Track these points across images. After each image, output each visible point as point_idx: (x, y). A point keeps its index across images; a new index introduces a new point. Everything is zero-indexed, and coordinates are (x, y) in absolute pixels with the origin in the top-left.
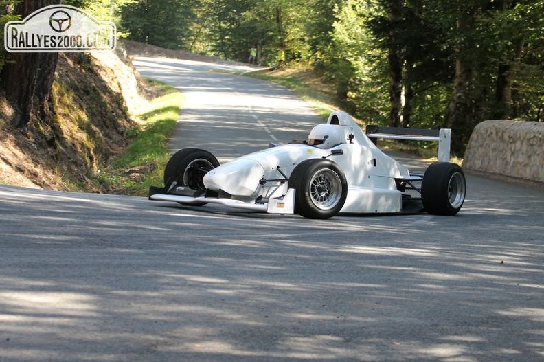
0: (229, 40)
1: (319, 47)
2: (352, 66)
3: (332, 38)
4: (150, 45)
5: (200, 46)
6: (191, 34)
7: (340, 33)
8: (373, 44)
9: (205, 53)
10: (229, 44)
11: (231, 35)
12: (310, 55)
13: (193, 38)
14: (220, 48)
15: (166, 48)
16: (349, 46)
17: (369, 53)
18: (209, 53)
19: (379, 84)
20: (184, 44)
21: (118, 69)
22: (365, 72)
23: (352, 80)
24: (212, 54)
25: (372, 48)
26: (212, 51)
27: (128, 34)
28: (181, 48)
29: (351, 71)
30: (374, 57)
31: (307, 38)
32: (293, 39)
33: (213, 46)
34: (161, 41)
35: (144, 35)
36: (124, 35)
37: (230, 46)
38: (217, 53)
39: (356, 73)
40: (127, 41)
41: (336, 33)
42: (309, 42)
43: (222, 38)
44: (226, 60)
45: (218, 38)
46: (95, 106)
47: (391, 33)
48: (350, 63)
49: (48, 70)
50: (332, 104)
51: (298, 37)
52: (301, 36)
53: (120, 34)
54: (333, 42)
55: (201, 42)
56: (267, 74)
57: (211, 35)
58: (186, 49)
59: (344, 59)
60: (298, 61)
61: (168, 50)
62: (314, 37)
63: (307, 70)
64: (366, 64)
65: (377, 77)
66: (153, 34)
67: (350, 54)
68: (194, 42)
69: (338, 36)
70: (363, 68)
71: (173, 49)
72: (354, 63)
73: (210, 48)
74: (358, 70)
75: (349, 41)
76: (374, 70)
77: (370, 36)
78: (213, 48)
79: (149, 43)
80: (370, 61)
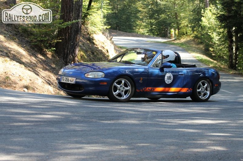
0: (154, 27)
1: (195, 29)
2: (211, 37)
3: (201, 24)
4: (119, 31)
5: (141, 31)
6: (137, 25)
7: (204, 22)
8: (220, 27)
9: (144, 34)
10: (155, 29)
11: (155, 25)
12: (191, 33)
13: (139, 27)
14: (151, 31)
15: (126, 32)
16: (209, 28)
17: (218, 30)
18: (146, 34)
19: (223, 44)
20: (134, 30)
21: (106, 42)
22: (216, 39)
23: (210, 43)
24: (147, 34)
25: (220, 28)
26: (147, 32)
27: (110, 27)
28: (133, 32)
29: (210, 39)
30: (220, 32)
31: (189, 25)
32: (183, 26)
33: (148, 30)
34: (124, 29)
35: (116, 27)
36: (108, 27)
37: (155, 30)
38: (149, 33)
39: (213, 39)
40: (109, 30)
41: (203, 22)
42: (190, 27)
43: (151, 27)
44: (154, 36)
45: (150, 27)
46: (96, 59)
47: (228, 21)
48: (210, 35)
49: (76, 44)
50: (202, 54)
51: (186, 24)
52: (187, 24)
53: (106, 27)
54: (201, 26)
55: (142, 29)
56: (173, 42)
57: (146, 26)
58: (135, 32)
59: (207, 34)
60: (186, 36)
61: (127, 33)
62: (193, 25)
63: (190, 40)
64: (217, 35)
65: (222, 41)
66: (120, 26)
67: (210, 31)
68: (139, 29)
69: (204, 24)
70: (216, 38)
71: (130, 32)
72: (212, 35)
73: (146, 31)
74: (213, 38)
75: (209, 26)
76: (220, 38)
77: (218, 23)
78: (147, 31)
79: (119, 30)
80: (218, 34)
